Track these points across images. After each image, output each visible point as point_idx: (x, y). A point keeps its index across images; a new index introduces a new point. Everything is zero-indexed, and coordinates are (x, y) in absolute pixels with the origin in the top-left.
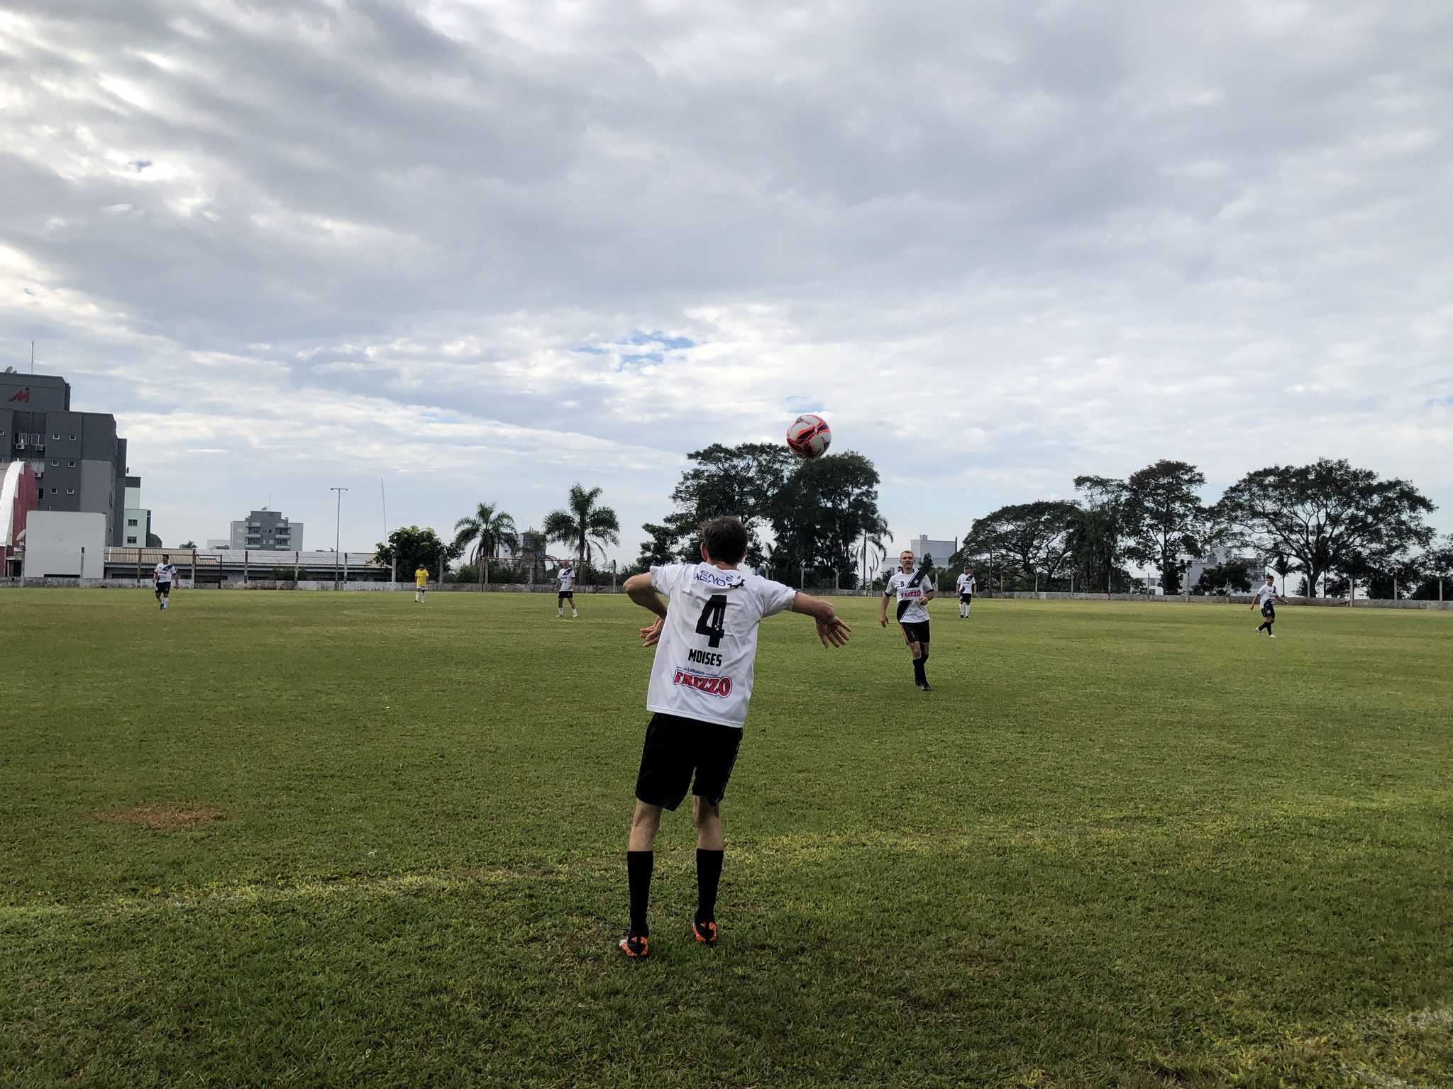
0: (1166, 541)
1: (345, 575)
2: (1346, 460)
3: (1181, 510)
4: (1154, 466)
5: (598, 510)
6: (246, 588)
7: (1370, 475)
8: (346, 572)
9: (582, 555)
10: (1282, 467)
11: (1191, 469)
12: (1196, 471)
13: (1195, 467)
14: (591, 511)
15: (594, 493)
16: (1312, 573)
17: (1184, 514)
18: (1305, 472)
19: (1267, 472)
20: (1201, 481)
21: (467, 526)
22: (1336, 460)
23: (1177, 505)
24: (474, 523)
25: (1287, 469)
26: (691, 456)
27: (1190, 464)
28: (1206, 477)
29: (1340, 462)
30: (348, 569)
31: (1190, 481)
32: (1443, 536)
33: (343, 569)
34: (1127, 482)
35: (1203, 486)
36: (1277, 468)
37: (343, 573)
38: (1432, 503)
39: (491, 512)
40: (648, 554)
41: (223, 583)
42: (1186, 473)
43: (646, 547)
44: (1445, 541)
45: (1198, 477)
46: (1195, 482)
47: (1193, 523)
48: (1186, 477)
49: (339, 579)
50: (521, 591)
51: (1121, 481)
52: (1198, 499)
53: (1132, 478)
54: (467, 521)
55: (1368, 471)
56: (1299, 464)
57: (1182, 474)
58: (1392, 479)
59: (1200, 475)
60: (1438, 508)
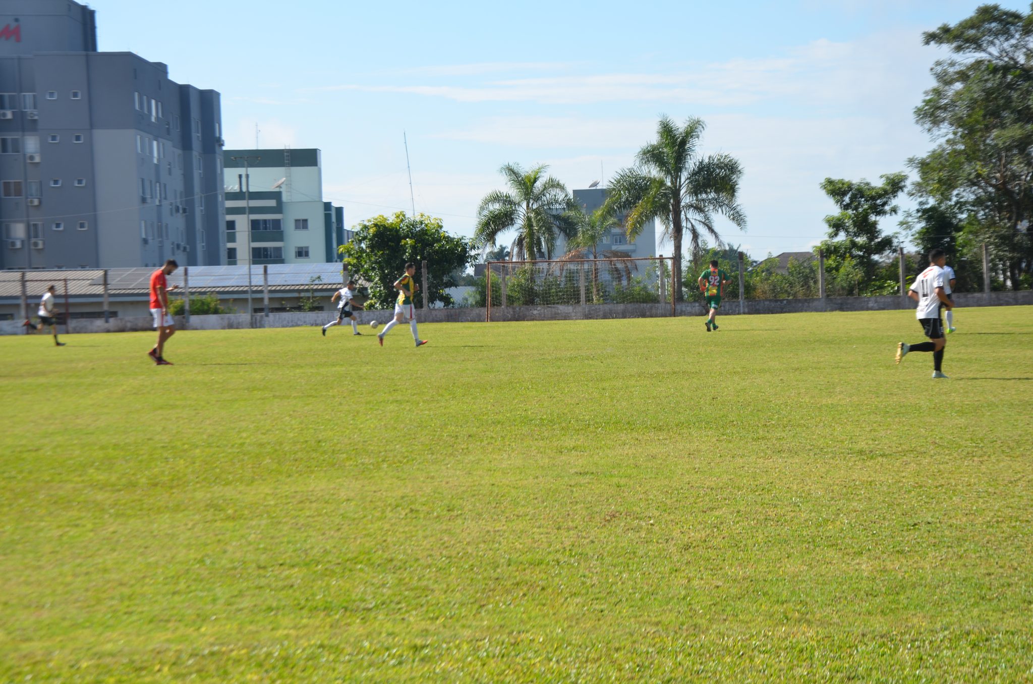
1: (266, 302)
5: (706, 160)
6: (108, 331)
8: (266, 296)
9: (678, 247)
14: (691, 164)
15: (691, 131)
21: (496, 207)
24: (507, 200)
26: (931, 38)
30: (270, 291)
33: (261, 292)
37: (262, 299)
39: (535, 180)
40: (842, 237)
41: (72, 323)
43: (837, 225)
49: (256, 310)
50: (566, 317)
54: (496, 198)
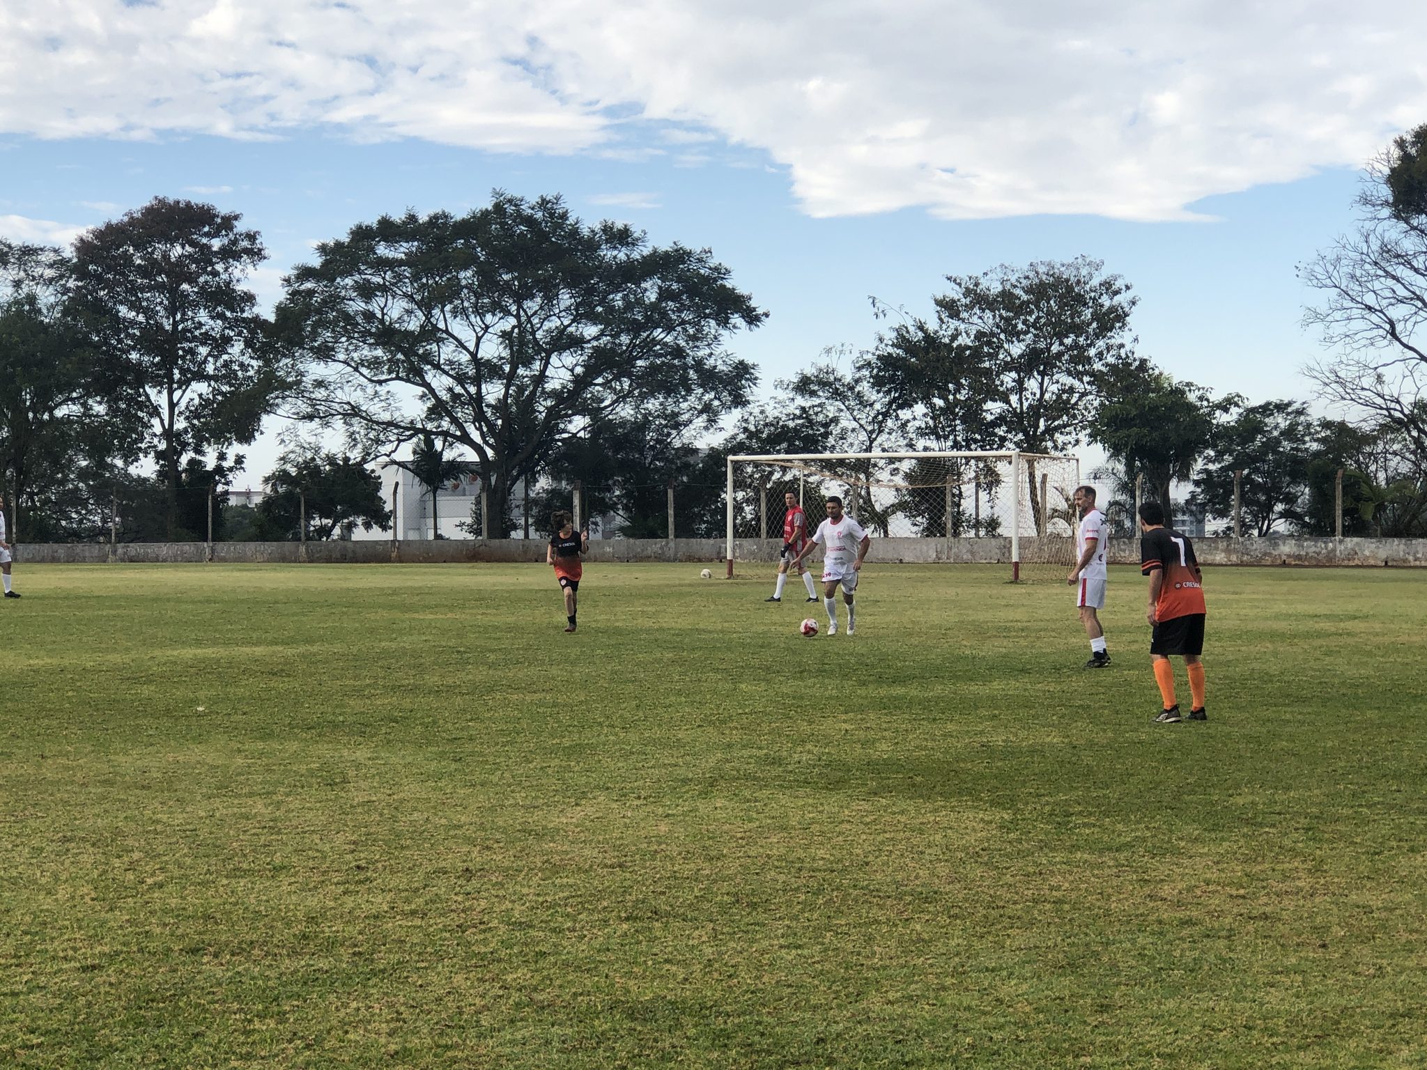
0: (172, 405)
2: (558, 199)
3: (215, 327)
4: (138, 215)
7: (622, 237)
10: (423, 218)
11: (228, 222)
12: (240, 227)
13: (236, 218)
16: (493, 480)
17: (223, 336)
18: (474, 227)
19: (388, 230)
20: (256, 254)
22: (534, 199)
23: (203, 316)
25: (434, 220)
27: (223, 209)
28: (262, 241)
29: (544, 203)
31: (230, 253)
32: (779, 384)
34: (69, 253)
35: (262, 265)
36: (412, 218)
38: (753, 303)
42: (216, 234)
44: (783, 395)
45: (245, 244)
46: (237, 256)
47: (246, 360)
48: (216, 244)
51: (56, 251)
52: (249, 298)
53: (84, 247)
55: (619, 225)
56: (460, 211)
57: (207, 235)
58: (665, 246)
59: (252, 237)
60: (767, 315)
